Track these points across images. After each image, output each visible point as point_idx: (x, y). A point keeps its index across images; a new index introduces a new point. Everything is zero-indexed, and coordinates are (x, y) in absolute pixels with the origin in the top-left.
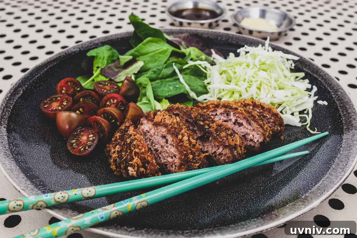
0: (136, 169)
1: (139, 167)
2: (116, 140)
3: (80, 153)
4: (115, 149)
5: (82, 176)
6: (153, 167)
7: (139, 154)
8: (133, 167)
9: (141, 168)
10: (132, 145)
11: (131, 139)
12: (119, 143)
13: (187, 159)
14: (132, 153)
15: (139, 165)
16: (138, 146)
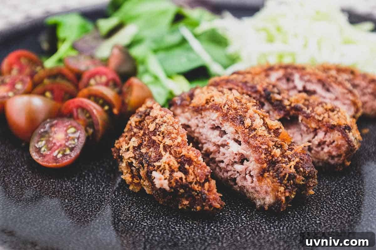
0: (167, 173)
1: (172, 171)
2: (131, 130)
3: (57, 163)
4: (128, 144)
5: (65, 201)
6: (199, 171)
7: (172, 148)
8: (162, 171)
9: (177, 172)
10: (158, 133)
11: (157, 124)
12: (135, 133)
13: (271, 158)
14: (159, 147)
15: (173, 168)
16: (170, 133)
